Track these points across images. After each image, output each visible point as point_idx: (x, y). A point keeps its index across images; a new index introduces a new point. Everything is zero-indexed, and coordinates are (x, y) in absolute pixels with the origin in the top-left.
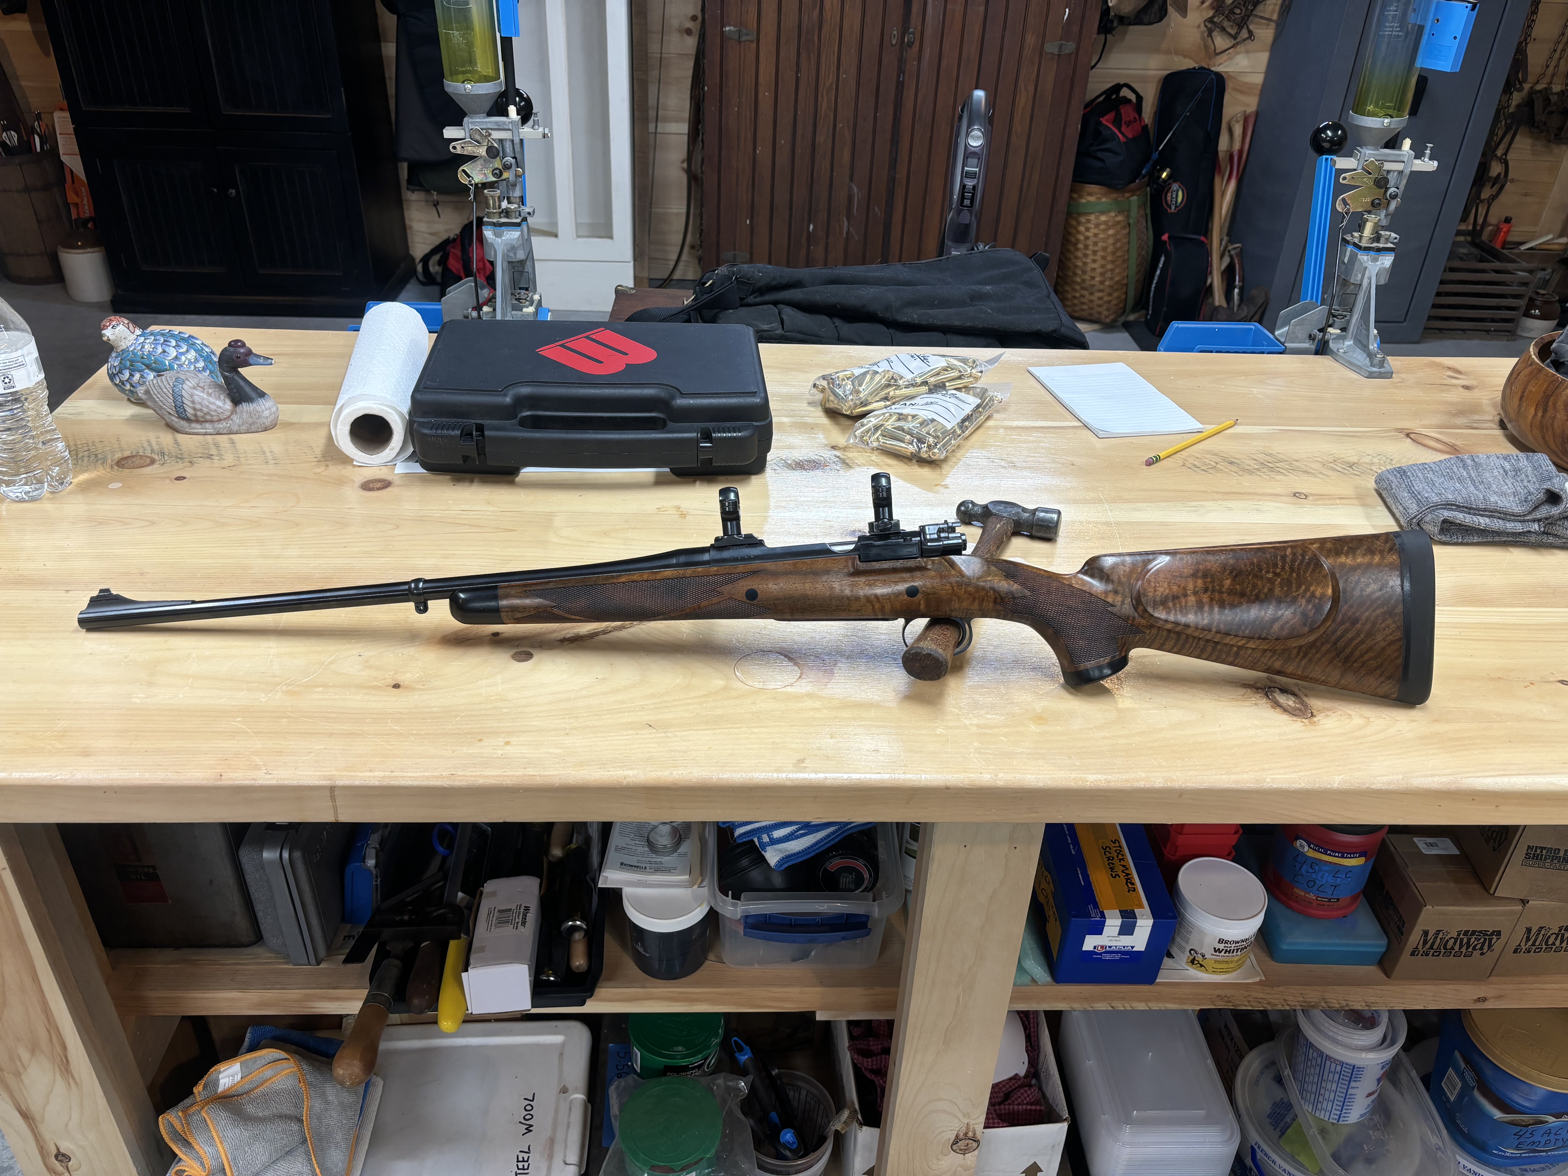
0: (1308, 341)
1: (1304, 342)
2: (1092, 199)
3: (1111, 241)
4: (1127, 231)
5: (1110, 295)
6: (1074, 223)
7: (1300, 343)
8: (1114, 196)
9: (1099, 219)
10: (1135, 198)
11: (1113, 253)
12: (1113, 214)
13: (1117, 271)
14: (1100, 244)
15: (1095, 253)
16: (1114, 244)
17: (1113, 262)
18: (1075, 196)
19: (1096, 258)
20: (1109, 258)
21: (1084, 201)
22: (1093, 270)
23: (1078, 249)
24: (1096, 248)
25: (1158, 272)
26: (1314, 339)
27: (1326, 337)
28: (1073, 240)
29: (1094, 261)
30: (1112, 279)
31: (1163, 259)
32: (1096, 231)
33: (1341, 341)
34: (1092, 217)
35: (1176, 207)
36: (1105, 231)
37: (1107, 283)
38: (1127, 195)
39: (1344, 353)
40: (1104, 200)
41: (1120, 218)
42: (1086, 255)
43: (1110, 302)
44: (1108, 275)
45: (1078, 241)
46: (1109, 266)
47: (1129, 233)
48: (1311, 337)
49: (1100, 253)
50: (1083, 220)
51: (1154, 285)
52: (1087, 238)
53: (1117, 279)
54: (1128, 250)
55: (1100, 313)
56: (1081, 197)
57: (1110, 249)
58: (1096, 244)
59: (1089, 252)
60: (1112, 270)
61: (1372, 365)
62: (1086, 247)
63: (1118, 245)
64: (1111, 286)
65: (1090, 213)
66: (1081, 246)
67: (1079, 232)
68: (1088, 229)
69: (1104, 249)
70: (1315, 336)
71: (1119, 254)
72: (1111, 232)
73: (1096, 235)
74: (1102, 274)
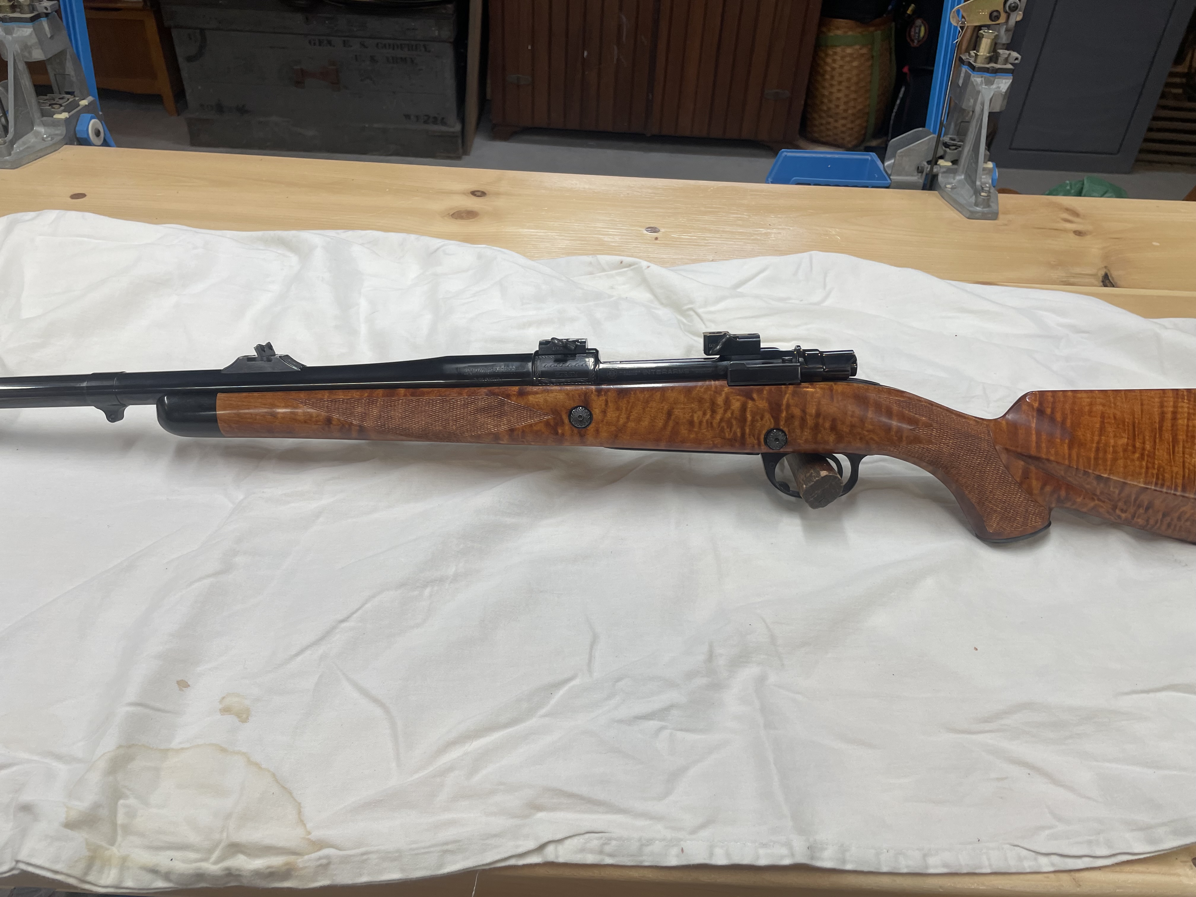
0: (916, 173)
1: (912, 176)
2: (839, 32)
3: (855, 72)
4: (869, 63)
5: (852, 122)
6: (823, 55)
7: (907, 176)
8: (860, 30)
9: (844, 52)
10: (879, 32)
11: (857, 83)
12: (857, 47)
13: (860, 100)
14: (846, 76)
15: (840, 83)
16: (858, 75)
17: (856, 92)
18: (824, 29)
19: (841, 88)
20: (853, 88)
21: (831, 34)
22: (838, 99)
23: (825, 80)
24: (841, 79)
25: (898, 102)
26: (922, 172)
27: (935, 170)
28: (821, 71)
29: (839, 91)
30: (854, 107)
31: (903, 89)
32: (841, 63)
33: (952, 175)
34: (839, 50)
35: (918, 42)
36: (850, 62)
37: (850, 112)
38: (872, 29)
39: (951, 188)
40: (850, 33)
41: (864, 51)
42: (832, 85)
43: (852, 129)
44: (852, 104)
45: (825, 71)
46: (853, 96)
47: (872, 65)
48: (920, 170)
49: (845, 84)
50: (830, 52)
51: (894, 114)
52: (833, 69)
53: (859, 107)
54: (871, 82)
55: (843, 139)
56: (829, 30)
57: (854, 79)
58: (841, 75)
59: (834, 83)
60: (855, 99)
61: (976, 205)
62: (832, 77)
63: (862, 76)
64: (853, 115)
65: (836, 46)
66: (827, 77)
67: (826, 63)
68: (834, 61)
69: (849, 80)
70: (923, 168)
71: (862, 84)
72: (855, 64)
73: (841, 67)
74: (846, 103)
